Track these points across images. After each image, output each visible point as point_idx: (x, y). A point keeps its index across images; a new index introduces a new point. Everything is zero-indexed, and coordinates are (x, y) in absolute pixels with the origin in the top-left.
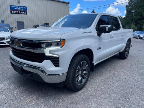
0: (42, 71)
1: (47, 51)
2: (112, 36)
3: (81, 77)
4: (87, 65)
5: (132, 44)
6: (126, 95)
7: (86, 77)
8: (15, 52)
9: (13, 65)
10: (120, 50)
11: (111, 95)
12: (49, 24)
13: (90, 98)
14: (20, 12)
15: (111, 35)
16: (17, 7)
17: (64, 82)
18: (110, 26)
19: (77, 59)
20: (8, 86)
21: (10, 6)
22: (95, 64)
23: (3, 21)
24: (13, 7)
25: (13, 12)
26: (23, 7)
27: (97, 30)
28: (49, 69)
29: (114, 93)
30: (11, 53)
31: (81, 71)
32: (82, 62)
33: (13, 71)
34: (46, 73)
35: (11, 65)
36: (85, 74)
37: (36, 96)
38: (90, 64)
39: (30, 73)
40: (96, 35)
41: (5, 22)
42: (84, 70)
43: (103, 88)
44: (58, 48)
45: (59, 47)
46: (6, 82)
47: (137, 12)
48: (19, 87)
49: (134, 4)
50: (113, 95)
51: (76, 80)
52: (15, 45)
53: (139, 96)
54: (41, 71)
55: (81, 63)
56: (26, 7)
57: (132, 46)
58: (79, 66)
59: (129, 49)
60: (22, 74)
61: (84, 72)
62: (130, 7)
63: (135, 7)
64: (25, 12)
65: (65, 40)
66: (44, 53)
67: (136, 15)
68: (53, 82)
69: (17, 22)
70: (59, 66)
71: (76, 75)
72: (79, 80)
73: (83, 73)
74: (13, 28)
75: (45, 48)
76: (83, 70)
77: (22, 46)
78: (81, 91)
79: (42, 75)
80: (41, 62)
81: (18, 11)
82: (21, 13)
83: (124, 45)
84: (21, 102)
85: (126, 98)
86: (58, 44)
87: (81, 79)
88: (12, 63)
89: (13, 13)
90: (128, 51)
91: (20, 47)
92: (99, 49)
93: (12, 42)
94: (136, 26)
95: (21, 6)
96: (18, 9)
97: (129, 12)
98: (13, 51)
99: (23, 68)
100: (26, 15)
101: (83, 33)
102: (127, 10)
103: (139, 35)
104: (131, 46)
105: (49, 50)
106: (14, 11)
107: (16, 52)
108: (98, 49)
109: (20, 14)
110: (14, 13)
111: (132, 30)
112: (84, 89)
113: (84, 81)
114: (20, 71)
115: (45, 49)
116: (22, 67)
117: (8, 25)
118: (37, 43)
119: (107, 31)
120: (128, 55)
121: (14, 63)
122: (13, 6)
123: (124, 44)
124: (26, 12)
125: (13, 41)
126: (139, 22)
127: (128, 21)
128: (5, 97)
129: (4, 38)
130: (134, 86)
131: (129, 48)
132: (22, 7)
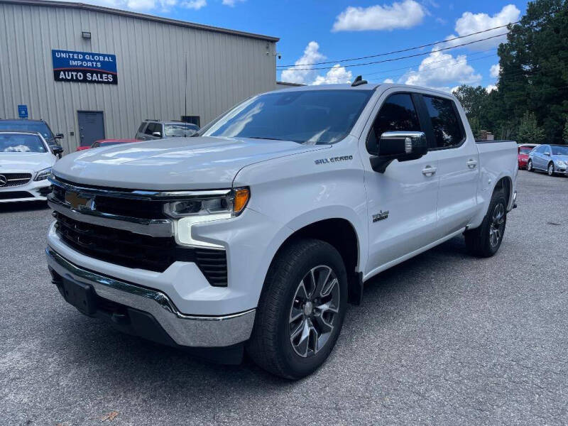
0: (164, 302)
1: (184, 230)
2: (433, 168)
3: (310, 326)
4: (335, 281)
5: (514, 195)
6: (481, 396)
7: (332, 327)
8: (69, 231)
9: (57, 279)
10: (468, 222)
11: (423, 397)
12: (198, 118)
13: (345, 408)
14: (89, 75)
15: (427, 167)
16: (81, 57)
17: (245, 343)
18: (418, 135)
19: (296, 258)
20: (38, 356)
21: (54, 52)
22: (365, 277)
23: (23, 111)
24: (63, 55)
25: (62, 75)
26: (104, 56)
27: (370, 150)
28: (190, 297)
29: (437, 388)
30: (53, 235)
31: (313, 302)
32: (312, 270)
33: (57, 303)
34: (177, 310)
35: (51, 278)
36: (327, 314)
37: (141, 397)
38: (345, 277)
39: (122, 308)
40: (369, 168)
41: (33, 115)
42: (324, 301)
43: (397, 369)
44: (225, 216)
45: (229, 216)
46: (33, 345)
47: (543, 70)
48: (79, 361)
49: (530, 41)
50: (434, 394)
51: (293, 336)
52: (68, 207)
53: (532, 402)
54: (159, 302)
55: (310, 274)
56: (114, 57)
57: (515, 206)
58: (302, 283)
59: (504, 217)
60: (91, 314)
61: (325, 307)
62: (514, 53)
63: (533, 51)
64: (110, 76)
65: (248, 188)
66: (173, 237)
67: (538, 83)
68: (205, 345)
69: (79, 112)
70: (226, 286)
71: (291, 320)
72: (303, 338)
73: (319, 311)
74: (61, 136)
75: (178, 219)
76: (318, 298)
77: (93, 208)
78: (309, 381)
79: (163, 316)
80: (161, 269)
81: (85, 72)
82: (95, 77)
83: (483, 203)
84: (86, 418)
85: (480, 406)
86: (222, 204)
87: (311, 332)
88: (54, 273)
89: (62, 80)
90: (501, 227)
91: (87, 212)
92: (380, 218)
93: (57, 196)
94: (540, 124)
95: (93, 55)
96: (85, 64)
97: (511, 72)
98: (61, 229)
99: (97, 290)
100: (112, 87)
101: (317, 162)
102: (502, 63)
103: (551, 162)
104: (511, 204)
105: (189, 227)
106: (68, 71)
107: (73, 233)
108: (375, 221)
109: (92, 82)
110: (66, 80)
111: (513, 145)
112: (323, 373)
113: (322, 340)
114: (85, 302)
115: (175, 222)
116: (92, 288)
117: (43, 126)
118: (148, 202)
119: (409, 154)
120: (501, 240)
121: (62, 272)
122: (64, 52)
123: (480, 200)
124: (115, 77)
125: (64, 191)
126: (554, 108)
127: (508, 107)
128: (26, 400)
129: (29, 175)
130: (518, 362)
131: (506, 212)
132: (99, 55)
